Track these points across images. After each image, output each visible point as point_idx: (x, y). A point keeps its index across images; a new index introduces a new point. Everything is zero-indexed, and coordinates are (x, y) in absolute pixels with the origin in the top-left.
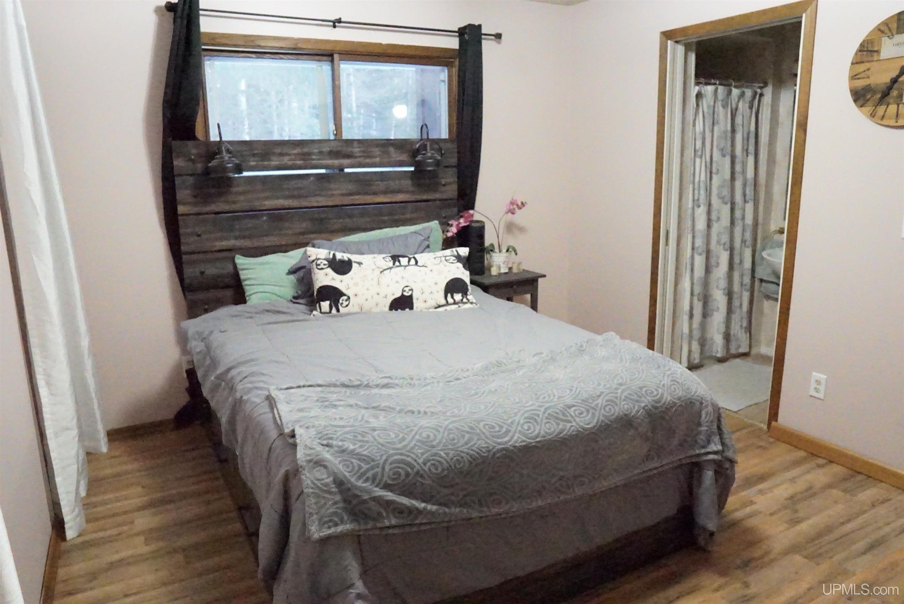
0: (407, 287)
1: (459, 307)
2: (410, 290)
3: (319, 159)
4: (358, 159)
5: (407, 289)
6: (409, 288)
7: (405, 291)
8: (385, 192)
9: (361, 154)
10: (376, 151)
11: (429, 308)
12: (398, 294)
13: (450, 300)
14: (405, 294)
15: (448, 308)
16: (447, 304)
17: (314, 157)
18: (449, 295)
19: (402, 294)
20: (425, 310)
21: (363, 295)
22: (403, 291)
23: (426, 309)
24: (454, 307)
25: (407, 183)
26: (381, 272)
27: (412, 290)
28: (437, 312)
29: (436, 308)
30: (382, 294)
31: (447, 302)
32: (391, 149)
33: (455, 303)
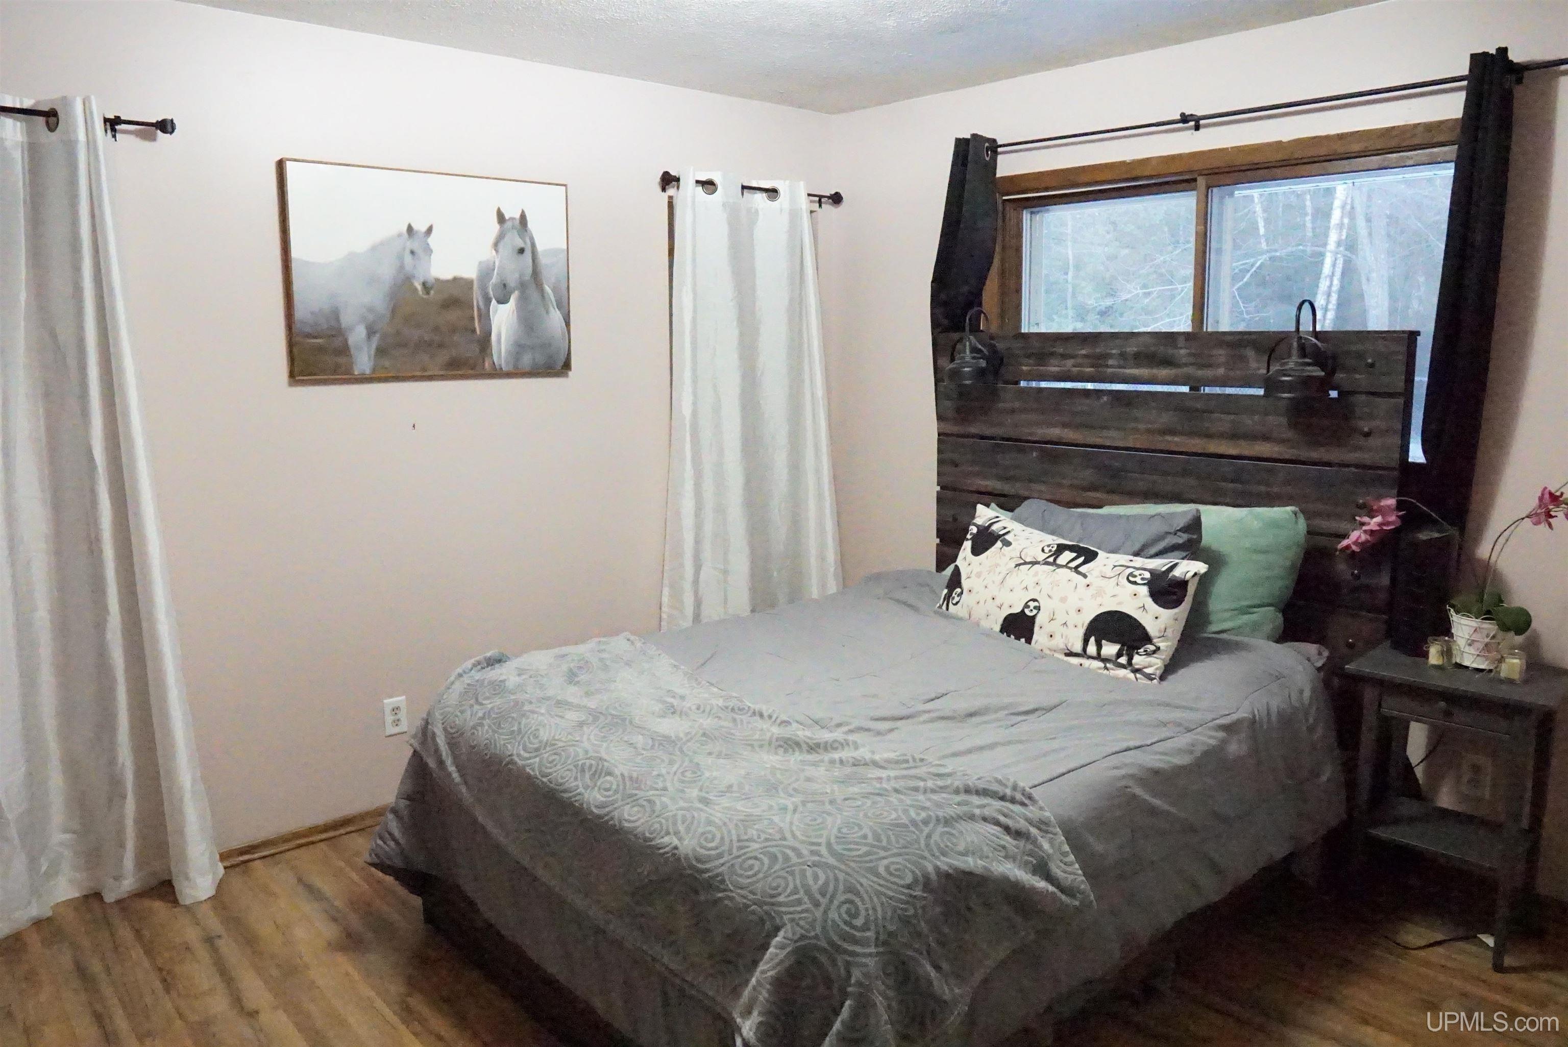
0: (1034, 600)
1: (1106, 668)
2: (1035, 608)
3: (1120, 367)
4: (1185, 370)
5: (1032, 604)
6: (1036, 604)
7: (1029, 607)
8: (1234, 436)
9: (1192, 360)
10: (1221, 354)
11: (1055, 651)
12: (1017, 610)
13: (1092, 649)
14: (1027, 611)
15: (1087, 663)
16: (1084, 654)
17: (1110, 362)
18: (1092, 639)
19: (1023, 611)
20: (1048, 652)
21: (978, 593)
22: (1026, 606)
23: (1050, 650)
24: (1098, 664)
25: (1278, 422)
26: (1018, 565)
27: (1038, 608)
28: (1066, 662)
29: (1067, 655)
30: (998, 602)
31: (1084, 650)
32: (1250, 353)
33: (1098, 657)
